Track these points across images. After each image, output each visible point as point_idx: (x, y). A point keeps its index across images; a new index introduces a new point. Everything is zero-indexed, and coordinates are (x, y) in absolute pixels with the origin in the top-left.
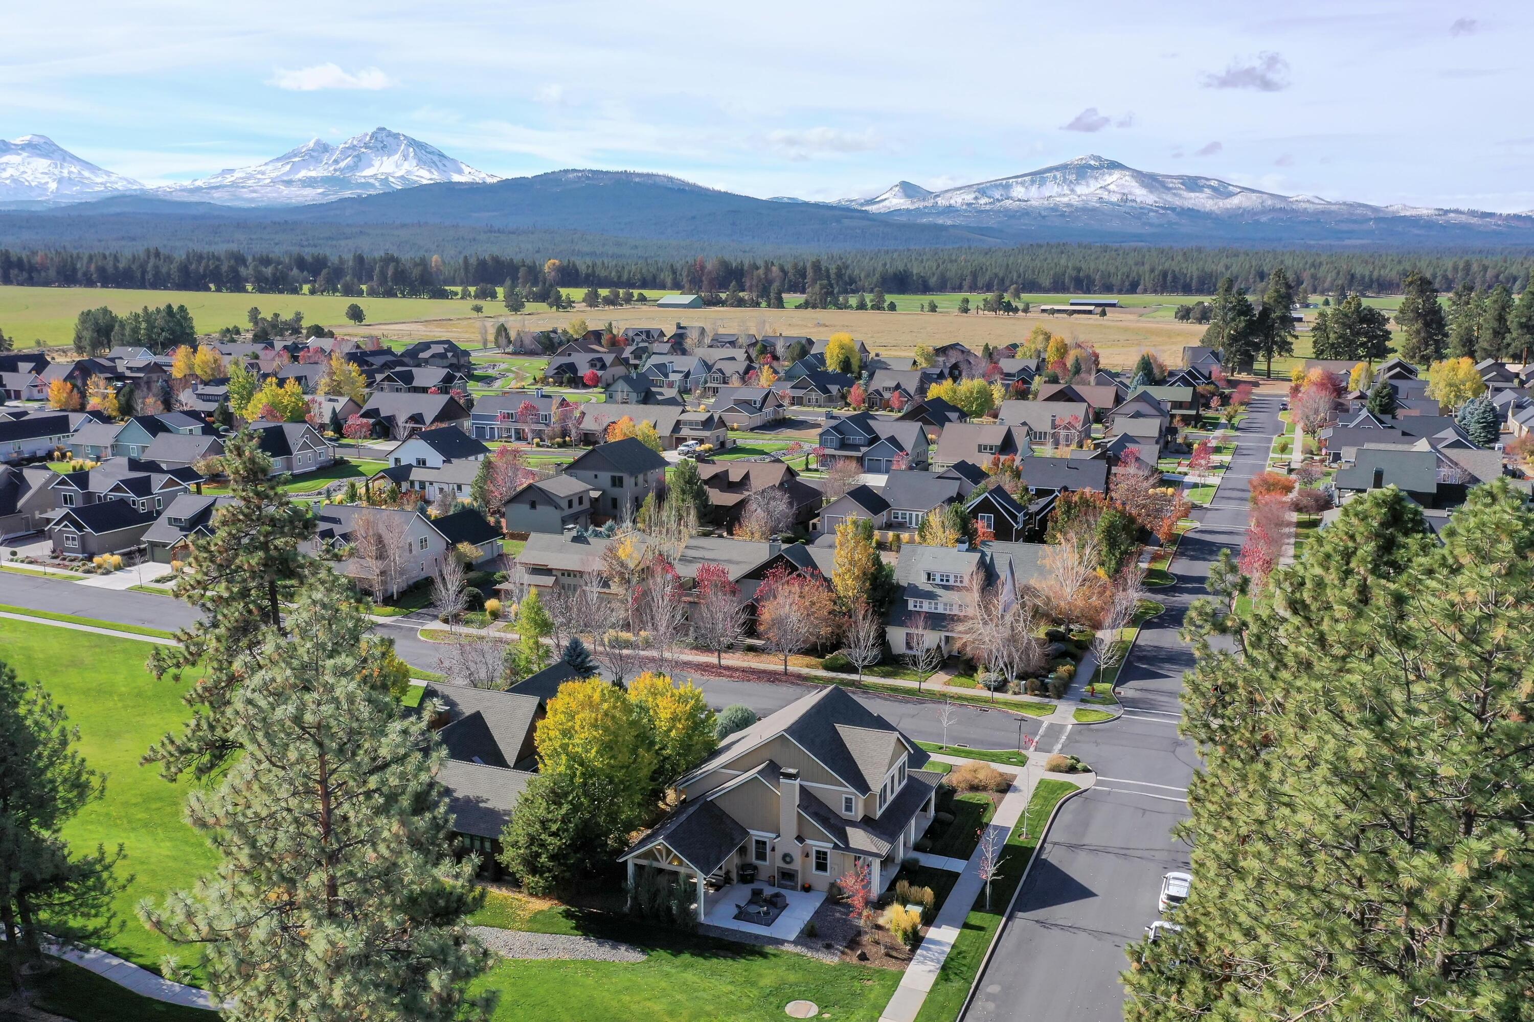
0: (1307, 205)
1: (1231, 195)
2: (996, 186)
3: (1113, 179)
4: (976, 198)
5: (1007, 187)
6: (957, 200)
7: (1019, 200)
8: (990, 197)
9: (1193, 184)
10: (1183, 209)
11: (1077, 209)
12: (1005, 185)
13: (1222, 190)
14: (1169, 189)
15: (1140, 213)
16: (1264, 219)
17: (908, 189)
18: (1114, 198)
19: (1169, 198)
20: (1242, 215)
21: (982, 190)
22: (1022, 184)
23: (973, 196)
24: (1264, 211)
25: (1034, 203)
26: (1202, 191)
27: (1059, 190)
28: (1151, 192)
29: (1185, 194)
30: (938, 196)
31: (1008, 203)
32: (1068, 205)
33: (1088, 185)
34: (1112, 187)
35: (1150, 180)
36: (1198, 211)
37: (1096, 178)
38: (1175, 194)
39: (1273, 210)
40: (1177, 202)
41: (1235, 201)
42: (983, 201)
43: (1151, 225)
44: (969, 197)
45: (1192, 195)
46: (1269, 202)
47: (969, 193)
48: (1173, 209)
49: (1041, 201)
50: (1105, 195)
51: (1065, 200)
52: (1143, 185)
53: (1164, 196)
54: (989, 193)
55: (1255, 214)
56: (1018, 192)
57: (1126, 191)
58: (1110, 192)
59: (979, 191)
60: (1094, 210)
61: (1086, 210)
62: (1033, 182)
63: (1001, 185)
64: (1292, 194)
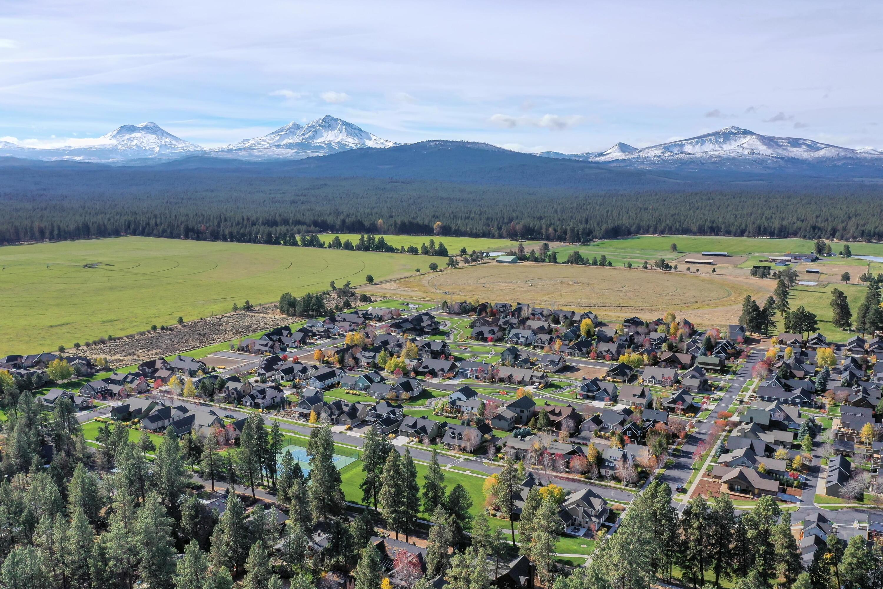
0: (867, 155)
1: (819, 149)
2: (675, 145)
3: (745, 140)
4: (663, 153)
5: (682, 146)
6: (652, 154)
7: (689, 154)
8: (671, 152)
9: (795, 142)
10: (788, 158)
11: (723, 159)
12: (680, 145)
13: (813, 146)
14: (780, 146)
15: (761, 162)
16: (839, 164)
17: (623, 147)
18: (746, 152)
19: (780, 151)
20: (825, 161)
21: (667, 148)
22: (691, 144)
23: (661, 151)
24: (839, 159)
25: (697, 155)
26: (801, 147)
27: (713, 147)
28: (769, 148)
29: (790, 149)
30: (640, 151)
31: (682, 156)
32: (718, 157)
33: (730, 144)
34: (745, 145)
35: (769, 141)
36: (798, 159)
37: (736, 140)
38: (784, 149)
39: (845, 158)
40: (785, 154)
41: (821, 153)
42: (667, 154)
43: (769, 168)
44: (659, 152)
45: (795, 149)
46: (843, 154)
47: (659, 150)
48: (782, 158)
49: (702, 154)
50: (741, 150)
51: (716, 153)
52: (764, 144)
53: (777, 150)
54: (671, 149)
55: (835, 160)
56: (688, 148)
57: (753, 148)
58: (743, 148)
59: (664, 148)
60: (734, 159)
61: (728, 159)
62: (697, 143)
63: (678, 144)
64: (857, 148)
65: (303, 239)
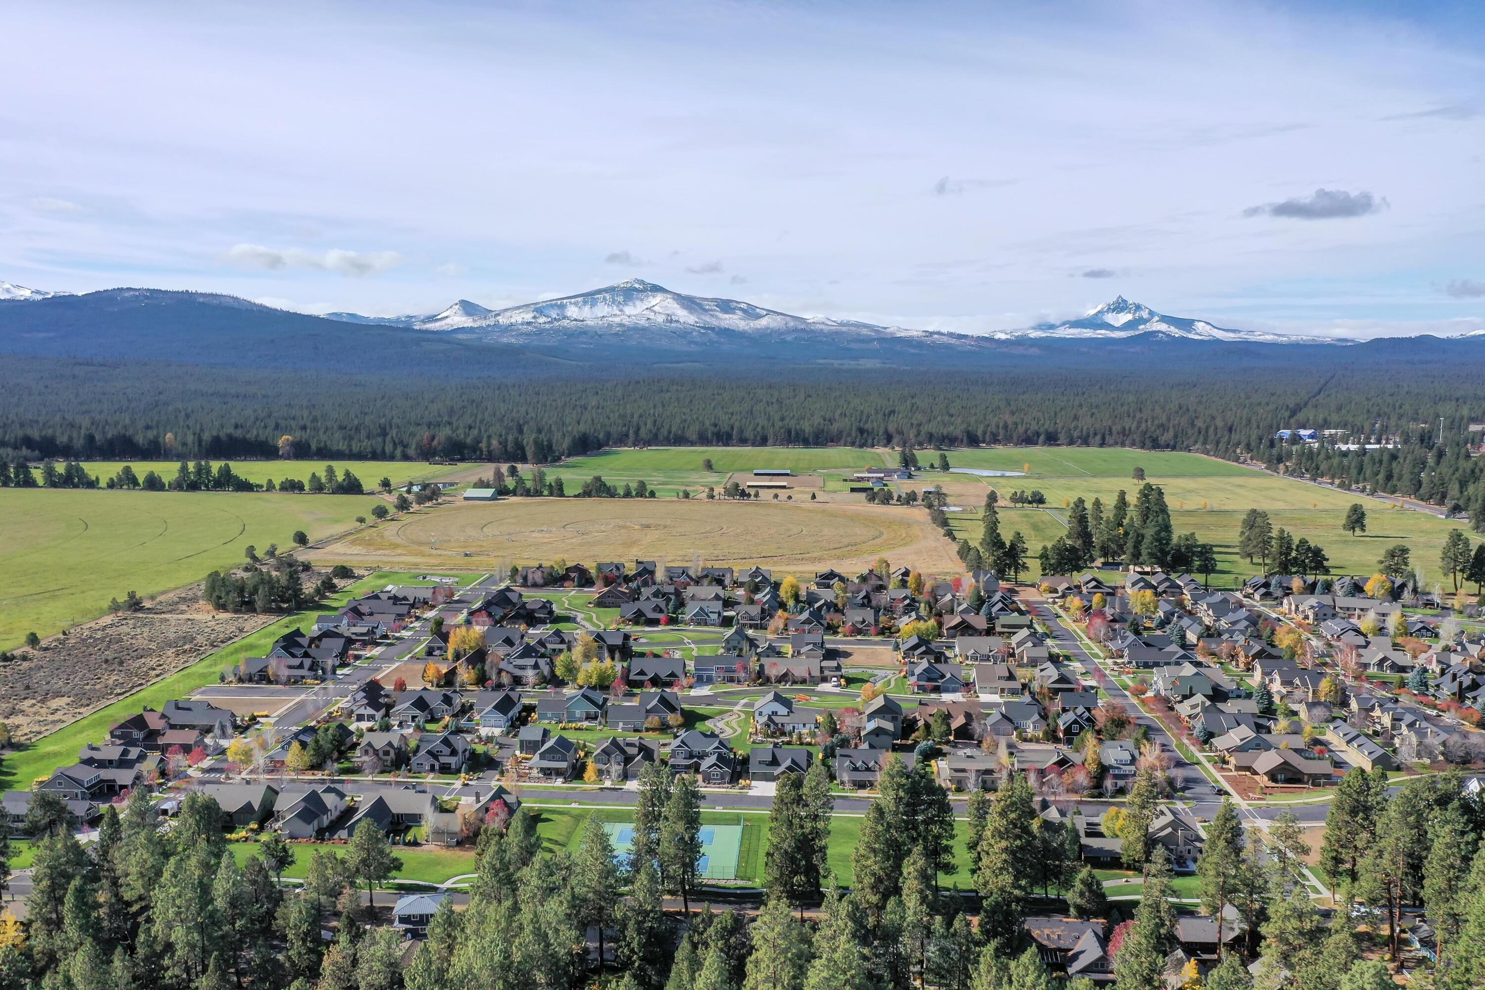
0: (823, 327)
1: (759, 317)
2: (552, 306)
3: (656, 300)
4: (534, 317)
5: (562, 307)
6: (518, 318)
7: (575, 320)
8: (547, 316)
9: (726, 306)
10: (720, 329)
11: (629, 329)
12: (559, 305)
13: (751, 312)
14: (706, 311)
15: (684, 334)
16: (789, 338)
17: (468, 308)
18: (660, 319)
19: (707, 318)
20: (770, 334)
21: (539, 309)
22: (576, 304)
23: (531, 315)
24: (790, 331)
25: (589, 323)
26: (734, 313)
27: (610, 310)
28: (691, 313)
29: (721, 315)
30: (498, 315)
31: (565, 323)
32: (621, 325)
33: (635, 306)
34: (656, 308)
35: (689, 302)
36: (734, 331)
37: (642, 300)
38: (712, 316)
39: (795, 330)
40: (715, 323)
41: (763, 322)
42: (542, 320)
43: (696, 343)
44: (528, 317)
45: (727, 316)
46: (792, 324)
47: (528, 313)
48: (713, 329)
49: (596, 321)
50: (652, 316)
51: (617, 320)
52: (684, 307)
53: (704, 317)
54: (546, 312)
55: (782, 333)
56: (572, 311)
57: (669, 312)
58: (655, 313)
59: (536, 310)
60: (644, 329)
61: (636, 329)
62: (585, 303)
63: (556, 305)
64: (809, 316)
65: (50, 473)
